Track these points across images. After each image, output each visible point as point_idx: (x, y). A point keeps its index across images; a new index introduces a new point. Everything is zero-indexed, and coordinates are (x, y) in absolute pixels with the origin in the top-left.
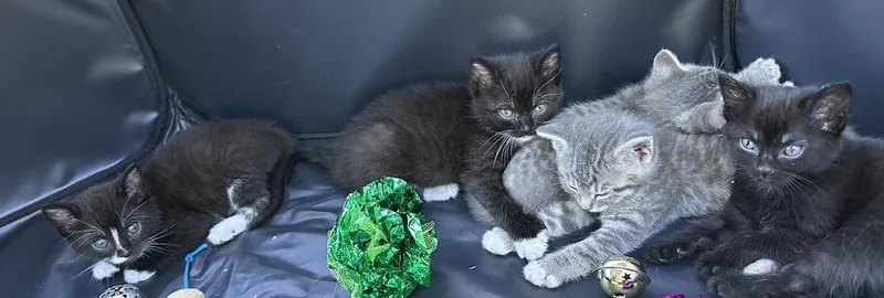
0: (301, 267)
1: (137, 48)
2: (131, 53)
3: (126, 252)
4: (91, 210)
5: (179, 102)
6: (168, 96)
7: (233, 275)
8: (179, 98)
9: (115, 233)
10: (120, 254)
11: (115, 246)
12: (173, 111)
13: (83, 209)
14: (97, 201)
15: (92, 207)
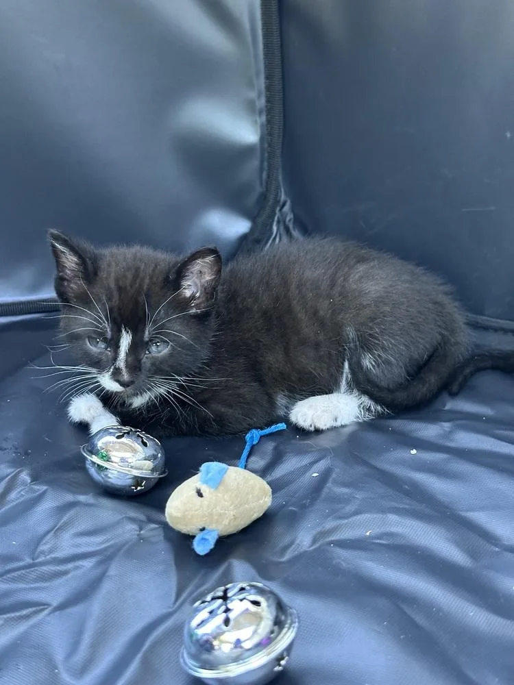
0: (463, 514)
1: (262, 102)
2: (250, 107)
3: (126, 376)
4: (113, 285)
5: (290, 217)
6: (277, 201)
7: (329, 485)
8: (293, 210)
9: (126, 340)
10: (116, 375)
11: (115, 359)
12: (275, 228)
13: (103, 274)
14: (130, 275)
15: (117, 280)
